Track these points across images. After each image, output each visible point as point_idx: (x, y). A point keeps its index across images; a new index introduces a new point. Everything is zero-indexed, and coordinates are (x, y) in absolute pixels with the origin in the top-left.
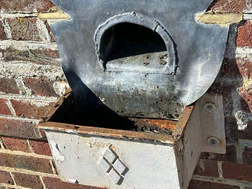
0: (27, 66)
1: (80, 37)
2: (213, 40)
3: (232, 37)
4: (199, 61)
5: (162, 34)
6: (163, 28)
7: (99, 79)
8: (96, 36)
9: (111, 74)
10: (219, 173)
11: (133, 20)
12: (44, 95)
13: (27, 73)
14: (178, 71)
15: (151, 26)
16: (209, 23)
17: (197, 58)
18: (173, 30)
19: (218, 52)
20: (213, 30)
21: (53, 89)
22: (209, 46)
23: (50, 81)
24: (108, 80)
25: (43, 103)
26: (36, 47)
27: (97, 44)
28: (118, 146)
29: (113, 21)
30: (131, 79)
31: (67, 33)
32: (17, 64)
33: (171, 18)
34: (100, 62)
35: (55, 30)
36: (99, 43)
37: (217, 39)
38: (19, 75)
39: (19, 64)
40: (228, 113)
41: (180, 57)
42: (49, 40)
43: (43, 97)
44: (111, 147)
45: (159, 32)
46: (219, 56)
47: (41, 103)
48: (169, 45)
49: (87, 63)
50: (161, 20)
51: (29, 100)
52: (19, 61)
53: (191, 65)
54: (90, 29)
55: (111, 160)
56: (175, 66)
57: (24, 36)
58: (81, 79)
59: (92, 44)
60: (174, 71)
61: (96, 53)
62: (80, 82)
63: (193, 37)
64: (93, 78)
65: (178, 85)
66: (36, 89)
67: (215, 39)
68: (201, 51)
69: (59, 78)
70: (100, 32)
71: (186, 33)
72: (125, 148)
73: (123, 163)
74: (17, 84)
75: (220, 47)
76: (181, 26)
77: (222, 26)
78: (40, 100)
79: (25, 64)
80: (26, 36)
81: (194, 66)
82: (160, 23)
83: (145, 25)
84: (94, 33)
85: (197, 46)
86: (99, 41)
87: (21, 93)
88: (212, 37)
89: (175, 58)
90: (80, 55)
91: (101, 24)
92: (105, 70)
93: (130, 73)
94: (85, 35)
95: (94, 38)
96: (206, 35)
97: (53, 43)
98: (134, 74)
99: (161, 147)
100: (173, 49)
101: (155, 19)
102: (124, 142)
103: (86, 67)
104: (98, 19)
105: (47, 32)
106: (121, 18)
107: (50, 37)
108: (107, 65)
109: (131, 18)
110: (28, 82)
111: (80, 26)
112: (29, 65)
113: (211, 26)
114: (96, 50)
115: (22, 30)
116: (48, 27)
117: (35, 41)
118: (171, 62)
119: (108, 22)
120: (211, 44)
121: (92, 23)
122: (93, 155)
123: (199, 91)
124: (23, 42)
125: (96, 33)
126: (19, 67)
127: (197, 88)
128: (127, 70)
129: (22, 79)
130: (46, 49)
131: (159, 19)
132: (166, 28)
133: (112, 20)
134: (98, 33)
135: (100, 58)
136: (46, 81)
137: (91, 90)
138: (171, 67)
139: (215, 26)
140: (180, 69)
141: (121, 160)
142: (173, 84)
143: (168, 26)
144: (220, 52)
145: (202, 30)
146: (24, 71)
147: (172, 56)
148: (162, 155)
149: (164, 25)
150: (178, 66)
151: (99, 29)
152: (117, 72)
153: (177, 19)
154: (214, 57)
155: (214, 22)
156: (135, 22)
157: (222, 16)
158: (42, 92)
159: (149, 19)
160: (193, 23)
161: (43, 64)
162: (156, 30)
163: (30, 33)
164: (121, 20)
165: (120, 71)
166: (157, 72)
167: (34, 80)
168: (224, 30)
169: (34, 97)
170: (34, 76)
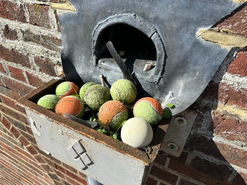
0: (39, 48)
1: (81, 31)
2: (207, 60)
3: (226, 61)
4: (184, 77)
5: (157, 43)
6: (159, 37)
7: (90, 71)
8: (94, 33)
9: (101, 70)
10: (166, 164)
11: (132, 22)
12: (48, 74)
13: (37, 54)
14: (162, 82)
15: (148, 32)
16: (210, 41)
17: (183, 74)
18: (169, 41)
19: (208, 73)
20: (211, 49)
21: (54, 71)
22: (200, 65)
23: (52, 63)
24: (97, 74)
25: (47, 79)
26: (46, 34)
27: (94, 40)
28: (87, 143)
29: (113, 20)
30: (117, 78)
31: (71, 25)
32: (32, 45)
33: (172, 27)
34: (94, 58)
35: (62, 20)
36: (96, 40)
37: (211, 60)
38: (32, 54)
39: (33, 45)
40: (195, 128)
41: (167, 69)
42: (56, 29)
43: (47, 75)
44: (81, 141)
45: (154, 40)
46: (206, 77)
47: (45, 79)
48: (160, 55)
49: (83, 56)
50: (160, 28)
51: (38, 75)
52: (34, 43)
53: (175, 79)
54: (90, 25)
55: (79, 152)
56: (160, 76)
57: (38, 22)
58: (76, 68)
59: (90, 40)
60: (157, 81)
61: (92, 48)
62: (74, 70)
63: (187, 53)
64: (85, 69)
65: (158, 94)
66: (42, 68)
67: (209, 60)
68: (190, 69)
69: (60, 63)
70: (98, 29)
71: (182, 47)
72: (94, 147)
73: (90, 157)
74: (30, 60)
75: (212, 68)
76: (178, 38)
77: (223, 47)
78: (45, 77)
79: (38, 46)
80: (40, 22)
81: (178, 81)
82: (158, 31)
83: (142, 30)
84: (93, 30)
85: (187, 63)
86: (96, 38)
87: (32, 68)
88: (207, 57)
89: (162, 69)
90: (79, 47)
91: (101, 21)
92: (96, 65)
93: (117, 73)
94: (85, 30)
95: (93, 34)
96: (201, 54)
97: (60, 32)
98: (121, 75)
99: (130, 160)
100: (163, 59)
101: (154, 25)
102: (94, 142)
103: (81, 59)
104: (100, 16)
105: (56, 21)
106: (121, 18)
107: (57, 26)
108: (100, 61)
109: (130, 19)
110: (38, 61)
111: (82, 20)
112: (40, 47)
113: (211, 45)
114: (92, 45)
115: (37, 17)
116: (57, 17)
117: (46, 28)
118: (157, 72)
119: (107, 20)
120: (203, 64)
121: (93, 19)
122: (64, 141)
123: (178, 106)
124: (37, 27)
125: (95, 29)
126: (33, 48)
127: (177, 103)
128: (116, 70)
129: (34, 57)
130: (54, 37)
131: (158, 26)
132: (162, 37)
133: (112, 18)
134: (97, 29)
135: (95, 53)
136: (49, 63)
137: (82, 79)
138: (156, 76)
139: (216, 46)
140: (163, 80)
141: (88, 154)
142: (154, 92)
143: (166, 35)
144: (209, 74)
145: (199, 47)
146: (35, 51)
147: (159, 67)
148: (130, 166)
149: (162, 34)
150: (162, 77)
151: (99, 26)
152: (106, 70)
153: (177, 29)
154: (201, 77)
155: (216, 41)
156: (133, 25)
157: (227, 36)
158: (47, 71)
159: (148, 24)
160: (193, 37)
161: (51, 49)
162: (152, 37)
163: (43, 20)
164: (120, 20)
165: (109, 69)
166: (141, 78)
167: (42, 60)
168: (223, 52)
169: (41, 74)
170: (42, 57)
